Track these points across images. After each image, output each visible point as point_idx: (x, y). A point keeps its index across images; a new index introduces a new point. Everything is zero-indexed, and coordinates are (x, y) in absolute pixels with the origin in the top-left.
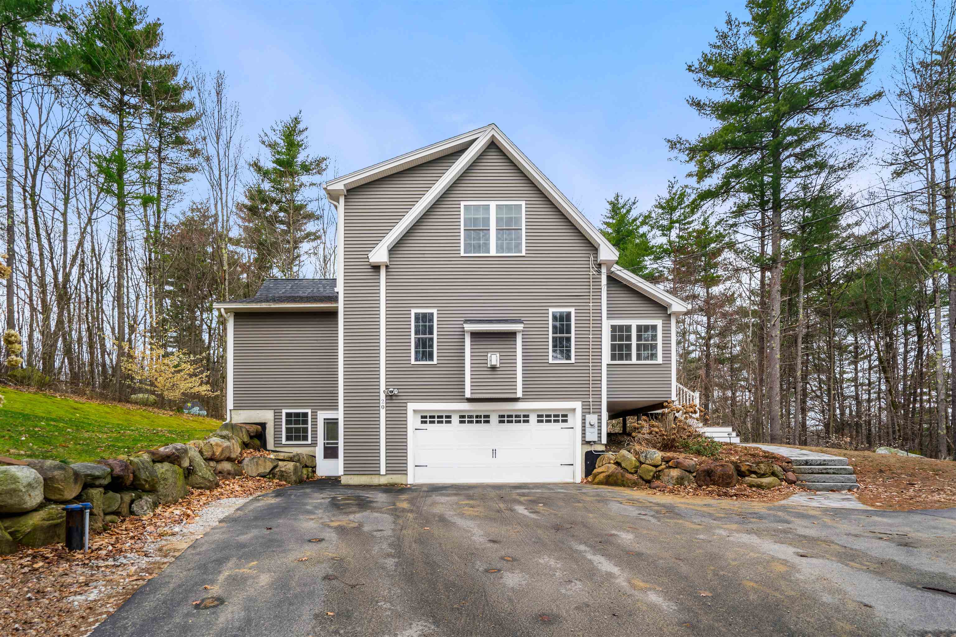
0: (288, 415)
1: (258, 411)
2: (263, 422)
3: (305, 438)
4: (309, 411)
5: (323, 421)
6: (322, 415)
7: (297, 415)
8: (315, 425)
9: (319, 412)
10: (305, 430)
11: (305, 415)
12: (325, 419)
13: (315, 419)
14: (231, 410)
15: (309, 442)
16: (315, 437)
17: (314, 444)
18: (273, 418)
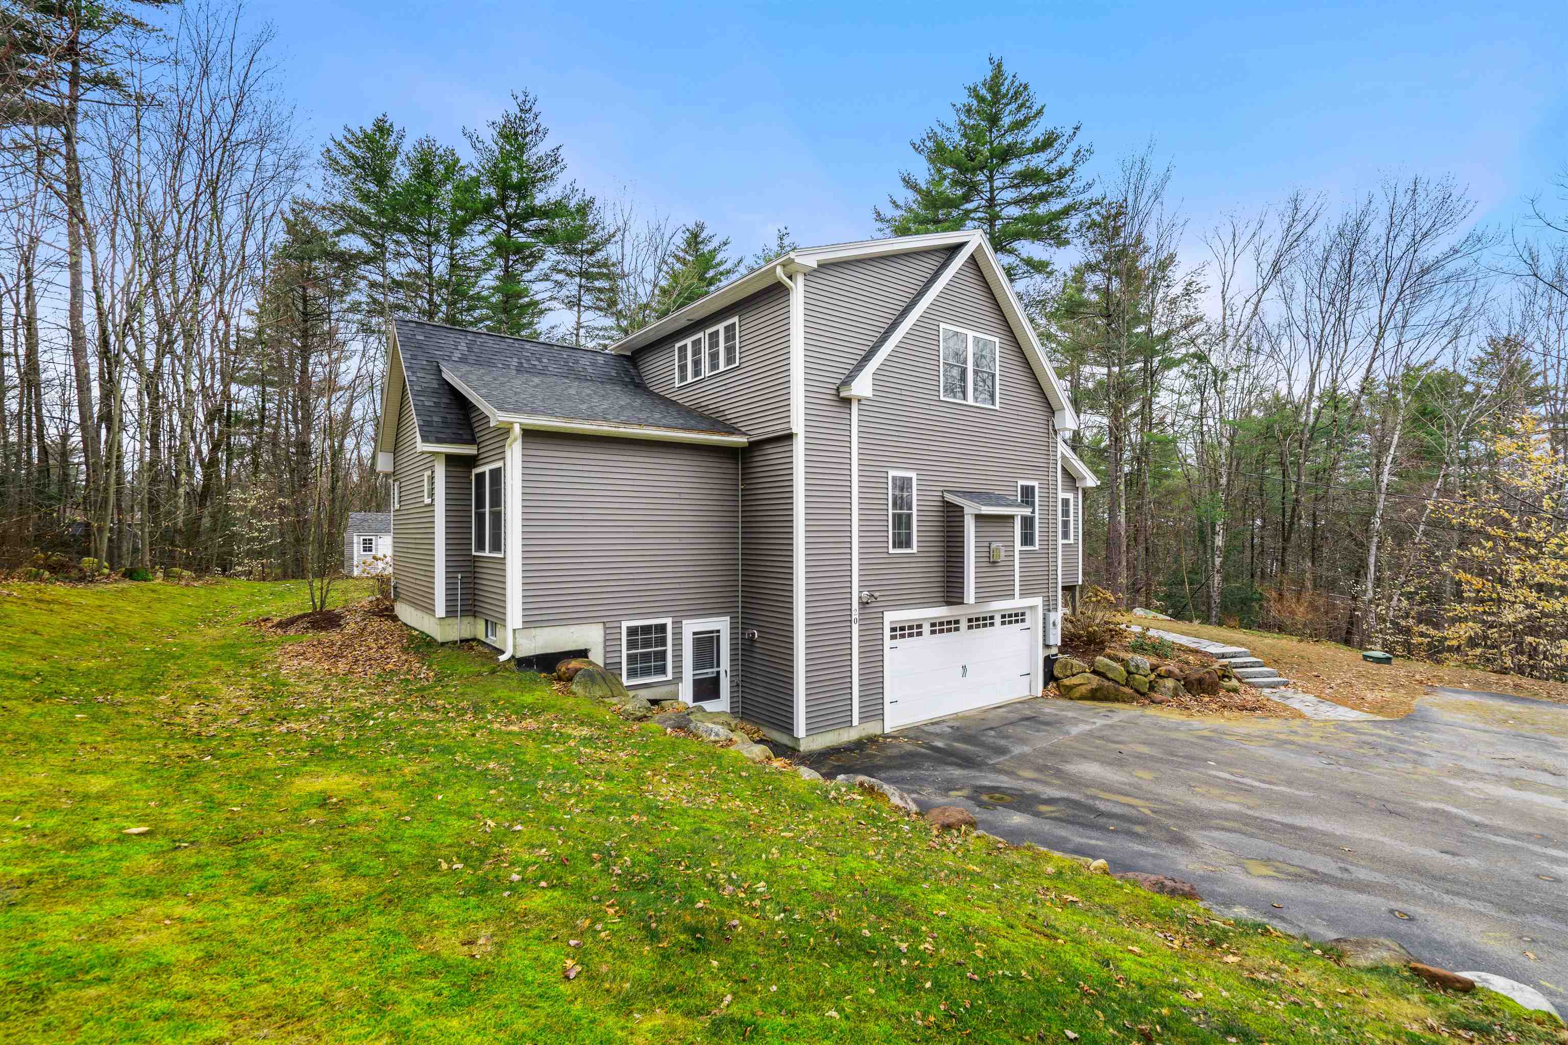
0: (632, 631)
1: (573, 629)
2: (583, 648)
3: (662, 670)
4: (668, 621)
5: (691, 636)
6: (691, 627)
7: (646, 629)
8: (678, 644)
9: (684, 622)
10: (662, 655)
11: (662, 628)
12: (694, 634)
13: (678, 636)
14: (514, 630)
15: (670, 676)
16: (678, 668)
17: (678, 678)
18: (601, 639)
